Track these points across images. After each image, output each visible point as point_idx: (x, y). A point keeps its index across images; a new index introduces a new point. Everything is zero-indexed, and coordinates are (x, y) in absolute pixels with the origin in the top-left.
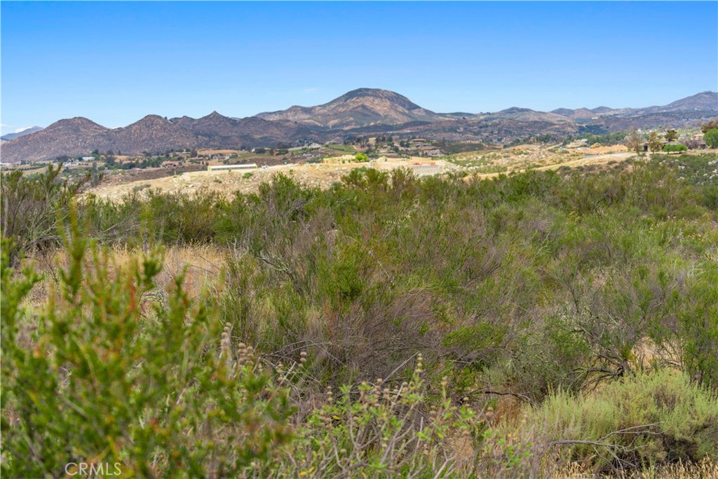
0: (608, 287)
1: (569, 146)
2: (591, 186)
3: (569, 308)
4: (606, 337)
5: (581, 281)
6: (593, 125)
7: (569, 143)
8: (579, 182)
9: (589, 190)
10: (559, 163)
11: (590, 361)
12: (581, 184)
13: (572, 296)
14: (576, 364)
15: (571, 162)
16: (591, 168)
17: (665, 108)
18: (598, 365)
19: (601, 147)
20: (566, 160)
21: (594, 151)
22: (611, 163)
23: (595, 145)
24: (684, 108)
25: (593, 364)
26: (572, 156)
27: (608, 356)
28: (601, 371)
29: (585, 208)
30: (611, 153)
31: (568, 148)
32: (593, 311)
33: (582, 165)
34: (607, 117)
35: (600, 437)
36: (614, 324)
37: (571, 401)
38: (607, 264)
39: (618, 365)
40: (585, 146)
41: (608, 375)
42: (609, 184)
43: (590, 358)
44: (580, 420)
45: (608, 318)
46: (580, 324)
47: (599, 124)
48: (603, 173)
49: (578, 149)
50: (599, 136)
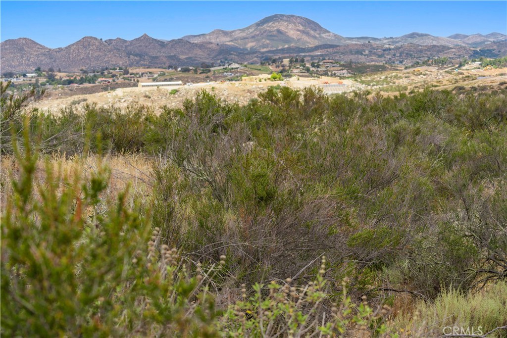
0: (496, 197)
1: (464, 68)
2: (483, 104)
3: (461, 215)
4: (494, 242)
5: (473, 191)
6: (486, 49)
7: (464, 65)
8: (473, 101)
9: (481, 108)
10: (455, 84)
11: (479, 263)
12: (474, 103)
13: (464, 204)
14: (466, 265)
15: (466, 82)
16: (484, 88)
18: (486, 267)
19: (494, 70)
20: (461, 80)
21: (487, 73)
22: (502, 84)
23: (488, 67)
25: (482, 265)
26: (466, 77)
27: (496, 258)
28: (489, 272)
29: (476, 125)
30: (502, 75)
31: (463, 70)
32: (483, 218)
33: (476, 85)
34: (499, 42)
35: (487, 332)
36: (502, 230)
37: (461, 298)
38: (497, 176)
39: (504, 267)
40: (479, 68)
41: (495, 276)
42: (500, 103)
43: (479, 260)
44: (469, 316)
45: (496, 224)
46: (470, 229)
47: (491, 48)
48: (495, 93)
49: (472, 71)
50: (492, 59)
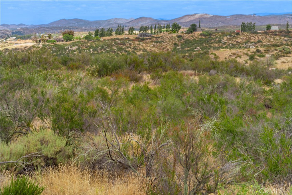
0: (21, 98)
1: (8, 40)
2: (16, 56)
3: (5, 107)
4: (21, 118)
5: (10, 96)
6: (18, 31)
7: (8, 39)
8: (11, 55)
9: (15, 58)
10: (4, 47)
11: (14, 128)
12: (12, 56)
13: (6, 102)
14: (9, 131)
15: (9, 47)
16: (16, 49)
17: (47, 25)
18: (18, 130)
19: (22, 41)
20: (7, 46)
21: (19, 42)
22: (26, 47)
23: (19, 39)
24: (55, 25)
25: (15, 129)
26: (9, 44)
27: (22, 126)
28: (19, 132)
29: (13, 65)
30: (26, 43)
31: (8, 41)
32: (15, 108)
33: (14, 48)
34: (24, 28)
35: (18, 159)
36: (24, 113)
37: (5, 145)
38: (23, 88)
39: (26, 129)
40: (15, 40)
41: (22, 134)
42: (24, 56)
43: (14, 127)
44: (9, 153)
45: (22, 111)
46: (9, 113)
47: (20, 31)
48: (23, 51)
49: (12, 41)
50: (21, 36)
